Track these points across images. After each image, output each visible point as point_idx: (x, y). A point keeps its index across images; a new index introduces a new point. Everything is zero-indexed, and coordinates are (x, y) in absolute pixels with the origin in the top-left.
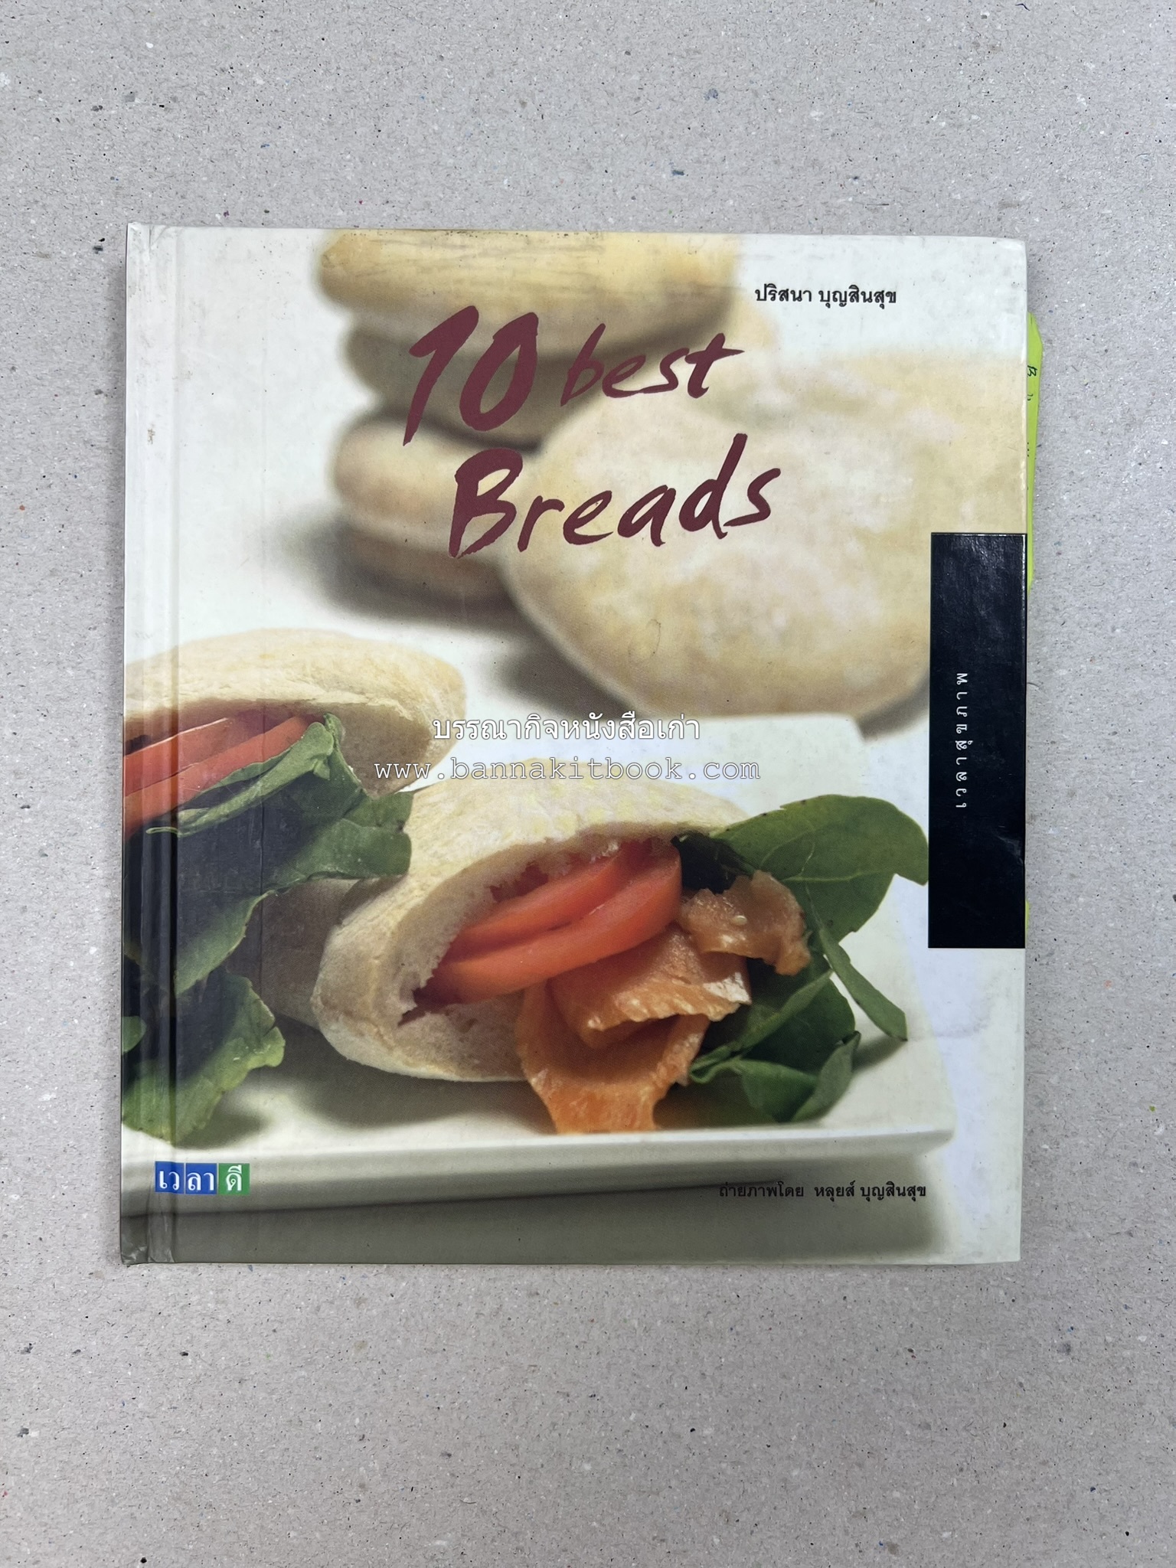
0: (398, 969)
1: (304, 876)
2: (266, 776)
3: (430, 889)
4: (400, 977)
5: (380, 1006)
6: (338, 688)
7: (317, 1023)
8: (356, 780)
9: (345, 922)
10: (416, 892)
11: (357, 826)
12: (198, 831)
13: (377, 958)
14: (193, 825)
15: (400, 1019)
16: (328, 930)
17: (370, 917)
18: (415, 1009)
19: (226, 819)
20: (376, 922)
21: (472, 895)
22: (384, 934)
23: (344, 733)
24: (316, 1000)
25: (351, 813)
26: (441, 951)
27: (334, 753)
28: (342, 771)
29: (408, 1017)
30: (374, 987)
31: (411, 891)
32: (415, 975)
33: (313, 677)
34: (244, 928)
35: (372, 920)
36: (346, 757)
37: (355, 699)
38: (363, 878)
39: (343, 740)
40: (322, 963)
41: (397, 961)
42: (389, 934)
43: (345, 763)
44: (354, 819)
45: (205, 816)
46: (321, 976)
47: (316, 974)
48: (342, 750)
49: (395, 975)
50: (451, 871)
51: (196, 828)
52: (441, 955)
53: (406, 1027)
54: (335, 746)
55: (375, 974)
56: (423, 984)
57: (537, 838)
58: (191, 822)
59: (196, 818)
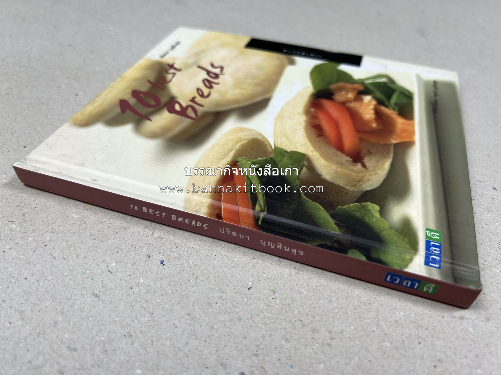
0: (343, 164)
1: (297, 180)
2: (252, 181)
3: (314, 150)
4: (347, 164)
5: (358, 172)
6: (227, 155)
7: (362, 191)
8: (264, 158)
9: (320, 174)
10: (314, 153)
11: (282, 162)
12: (266, 206)
13: (337, 169)
14: (263, 207)
15: (364, 169)
16: (322, 179)
17: (320, 167)
18: (361, 163)
19: (264, 197)
20: (323, 166)
21: (319, 141)
22: (328, 165)
23: (245, 157)
24: (352, 189)
25: (276, 163)
26: (339, 153)
27: (251, 162)
28: (259, 161)
29: (364, 166)
30: (349, 172)
31: (313, 155)
32: (347, 161)
33: (220, 160)
34: (314, 203)
35: (322, 167)
36: (254, 159)
37: (234, 152)
38: (304, 165)
39: (247, 158)
40: (336, 184)
41: (340, 164)
42: (329, 164)
43: (256, 160)
44: (279, 162)
45: (261, 202)
46: (341, 185)
47: (340, 186)
48: (251, 159)
49: (346, 166)
50: (309, 144)
51: (265, 207)
52: (340, 153)
53: (368, 167)
54: (248, 161)
55: (344, 171)
56: (351, 160)
57: (303, 124)
58: (262, 208)
59: (260, 205)
